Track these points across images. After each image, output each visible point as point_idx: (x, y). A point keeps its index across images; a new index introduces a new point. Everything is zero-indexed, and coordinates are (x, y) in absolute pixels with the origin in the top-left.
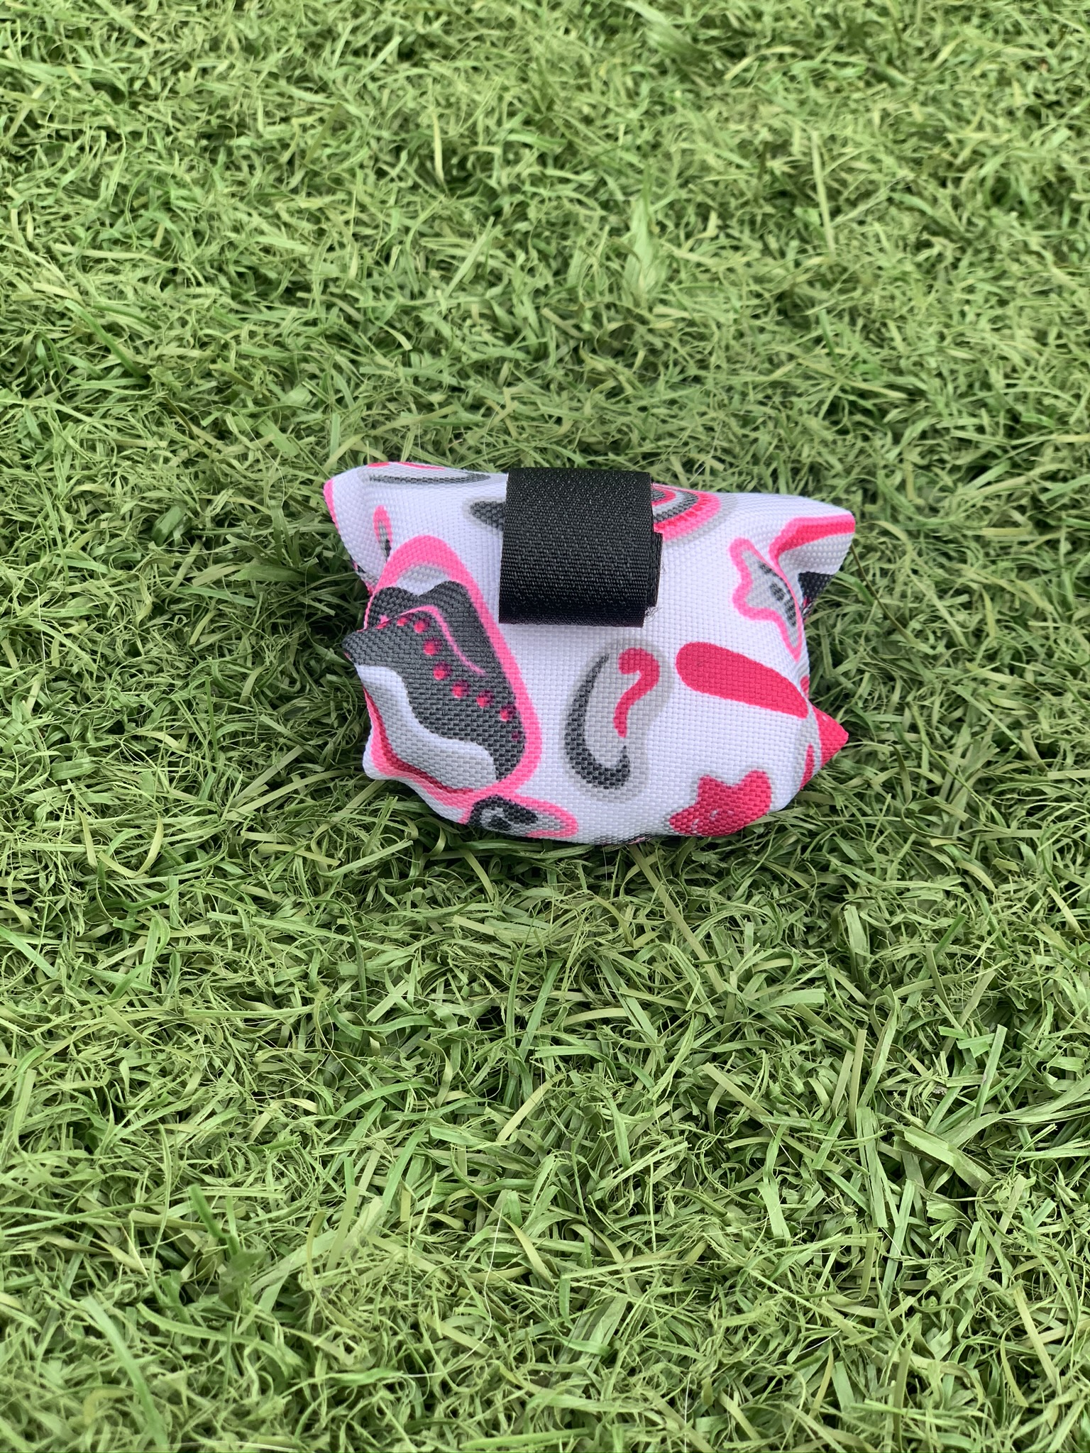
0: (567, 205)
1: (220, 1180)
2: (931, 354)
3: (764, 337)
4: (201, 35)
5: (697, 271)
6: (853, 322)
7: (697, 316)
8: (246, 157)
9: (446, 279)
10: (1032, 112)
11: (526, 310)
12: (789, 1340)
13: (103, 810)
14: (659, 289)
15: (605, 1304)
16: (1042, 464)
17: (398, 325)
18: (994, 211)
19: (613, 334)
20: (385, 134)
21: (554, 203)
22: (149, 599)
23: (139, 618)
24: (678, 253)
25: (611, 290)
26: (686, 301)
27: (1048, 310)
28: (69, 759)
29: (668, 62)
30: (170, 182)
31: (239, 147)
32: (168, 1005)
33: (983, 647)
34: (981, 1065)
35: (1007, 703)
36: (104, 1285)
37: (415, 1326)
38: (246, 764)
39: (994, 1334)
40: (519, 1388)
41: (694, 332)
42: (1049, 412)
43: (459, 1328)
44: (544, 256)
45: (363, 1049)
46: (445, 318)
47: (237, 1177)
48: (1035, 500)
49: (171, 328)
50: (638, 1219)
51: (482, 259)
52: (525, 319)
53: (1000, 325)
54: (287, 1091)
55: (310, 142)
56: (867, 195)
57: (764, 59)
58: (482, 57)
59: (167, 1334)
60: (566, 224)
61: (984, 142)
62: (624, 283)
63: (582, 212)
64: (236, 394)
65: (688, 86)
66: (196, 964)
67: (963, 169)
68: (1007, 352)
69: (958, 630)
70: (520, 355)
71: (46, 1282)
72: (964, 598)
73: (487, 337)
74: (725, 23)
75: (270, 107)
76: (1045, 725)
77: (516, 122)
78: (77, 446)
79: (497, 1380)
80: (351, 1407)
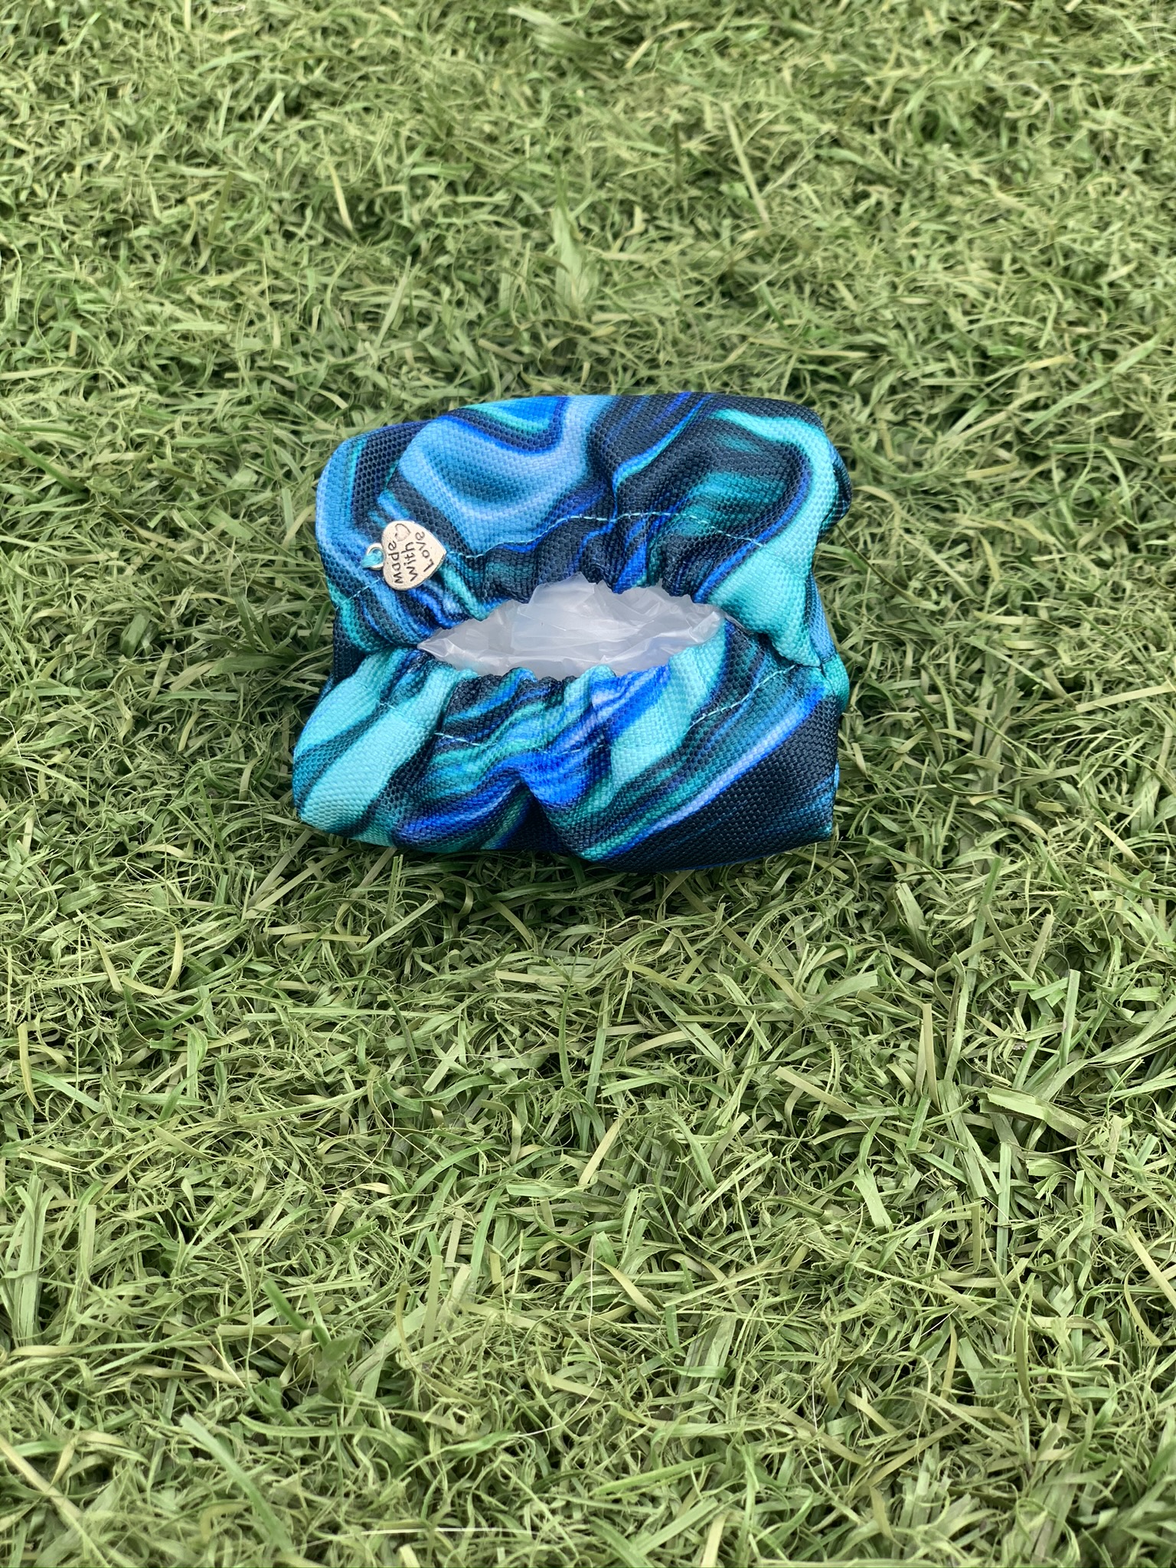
0: (484, 228)
1: (304, 1279)
2: (886, 306)
3: (711, 324)
4: (78, 131)
5: (629, 270)
6: (800, 289)
7: (637, 315)
8: (148, 247)
9: (375, 330)
10: (951, 38)
11: (462, 344)
12: (906, 1327)
13: (120, 934)
14: (594, 295)
15: (714, 1325)
16: (1020, 395)
17: (334, 386)
18: (928, 147)
19: (556, 351)
20: (286, 195)
21: (472, 230)
22: (128, 714)
23: (122, 735)
24: (607, 255)
25: (544, 307)
26: (623, 302)
27: (999, 237)
28: (76, 889)
29: (564, 62)
30: (75, 287)
31: (139, 238)
32: (220, 1116)
33: (990, 593)
34: (1059, 1014)
35: (1023, 645)
36: (204, 1406)
37: (526, 1385)
38: (257, 859)
39: (1118, 1281)
40: (642, 1426)
41: (638, 332)
42: (1017, 341)
43: (568, 1378)
44: (471, 287)
45: (428, 1122)
46: (380, 369)
47: (320, 1272)
48: (1019, 434)
49: (102, 435)
50: (735, 1236)
51: (406, 302)
52: (462, 354)
53: (952, 262)
54: (356, 1177)
55: (210, 218)
56: (793, 157)
57: (663, 39)
58: (371, 96)
59: (276, 1441)
60: (488, 249)
61: (904, 78)
62: (557, 298)
63: (504, 233)
64: (179, 490)
65: (590, 83)
66: (242, 1071)
67: (889, 112)
68: (965, 289)
69: (961, 580)
70: (464, 392)
71: (145, 1414)
72: (962, 548)
73: (427, 380)
74: (617, 11)
75: (164, 191)
76: (1066, 660)
77: (417, 155)
78: (26, 574)
79: (616, 1423)
80: (473, 1477)
